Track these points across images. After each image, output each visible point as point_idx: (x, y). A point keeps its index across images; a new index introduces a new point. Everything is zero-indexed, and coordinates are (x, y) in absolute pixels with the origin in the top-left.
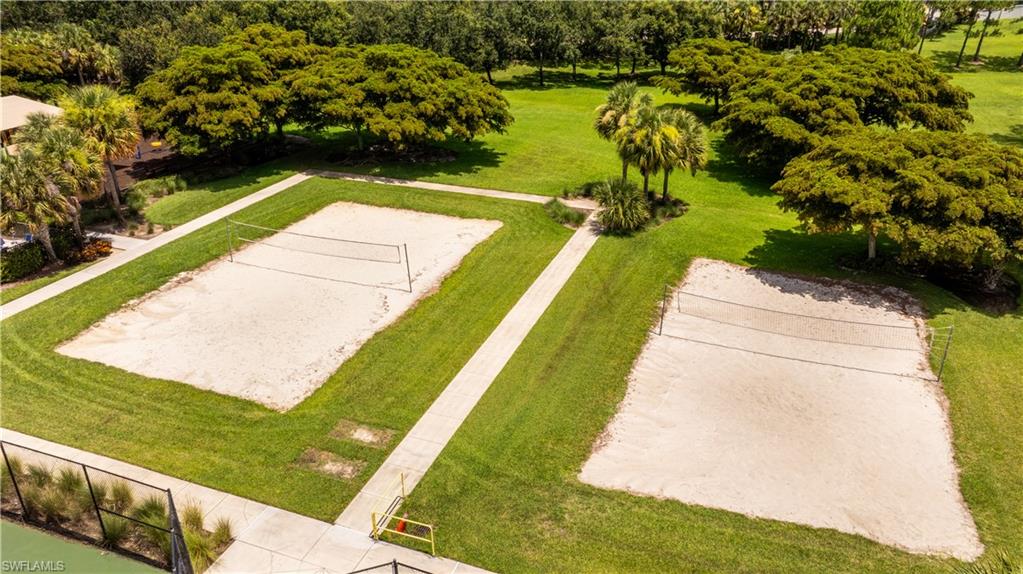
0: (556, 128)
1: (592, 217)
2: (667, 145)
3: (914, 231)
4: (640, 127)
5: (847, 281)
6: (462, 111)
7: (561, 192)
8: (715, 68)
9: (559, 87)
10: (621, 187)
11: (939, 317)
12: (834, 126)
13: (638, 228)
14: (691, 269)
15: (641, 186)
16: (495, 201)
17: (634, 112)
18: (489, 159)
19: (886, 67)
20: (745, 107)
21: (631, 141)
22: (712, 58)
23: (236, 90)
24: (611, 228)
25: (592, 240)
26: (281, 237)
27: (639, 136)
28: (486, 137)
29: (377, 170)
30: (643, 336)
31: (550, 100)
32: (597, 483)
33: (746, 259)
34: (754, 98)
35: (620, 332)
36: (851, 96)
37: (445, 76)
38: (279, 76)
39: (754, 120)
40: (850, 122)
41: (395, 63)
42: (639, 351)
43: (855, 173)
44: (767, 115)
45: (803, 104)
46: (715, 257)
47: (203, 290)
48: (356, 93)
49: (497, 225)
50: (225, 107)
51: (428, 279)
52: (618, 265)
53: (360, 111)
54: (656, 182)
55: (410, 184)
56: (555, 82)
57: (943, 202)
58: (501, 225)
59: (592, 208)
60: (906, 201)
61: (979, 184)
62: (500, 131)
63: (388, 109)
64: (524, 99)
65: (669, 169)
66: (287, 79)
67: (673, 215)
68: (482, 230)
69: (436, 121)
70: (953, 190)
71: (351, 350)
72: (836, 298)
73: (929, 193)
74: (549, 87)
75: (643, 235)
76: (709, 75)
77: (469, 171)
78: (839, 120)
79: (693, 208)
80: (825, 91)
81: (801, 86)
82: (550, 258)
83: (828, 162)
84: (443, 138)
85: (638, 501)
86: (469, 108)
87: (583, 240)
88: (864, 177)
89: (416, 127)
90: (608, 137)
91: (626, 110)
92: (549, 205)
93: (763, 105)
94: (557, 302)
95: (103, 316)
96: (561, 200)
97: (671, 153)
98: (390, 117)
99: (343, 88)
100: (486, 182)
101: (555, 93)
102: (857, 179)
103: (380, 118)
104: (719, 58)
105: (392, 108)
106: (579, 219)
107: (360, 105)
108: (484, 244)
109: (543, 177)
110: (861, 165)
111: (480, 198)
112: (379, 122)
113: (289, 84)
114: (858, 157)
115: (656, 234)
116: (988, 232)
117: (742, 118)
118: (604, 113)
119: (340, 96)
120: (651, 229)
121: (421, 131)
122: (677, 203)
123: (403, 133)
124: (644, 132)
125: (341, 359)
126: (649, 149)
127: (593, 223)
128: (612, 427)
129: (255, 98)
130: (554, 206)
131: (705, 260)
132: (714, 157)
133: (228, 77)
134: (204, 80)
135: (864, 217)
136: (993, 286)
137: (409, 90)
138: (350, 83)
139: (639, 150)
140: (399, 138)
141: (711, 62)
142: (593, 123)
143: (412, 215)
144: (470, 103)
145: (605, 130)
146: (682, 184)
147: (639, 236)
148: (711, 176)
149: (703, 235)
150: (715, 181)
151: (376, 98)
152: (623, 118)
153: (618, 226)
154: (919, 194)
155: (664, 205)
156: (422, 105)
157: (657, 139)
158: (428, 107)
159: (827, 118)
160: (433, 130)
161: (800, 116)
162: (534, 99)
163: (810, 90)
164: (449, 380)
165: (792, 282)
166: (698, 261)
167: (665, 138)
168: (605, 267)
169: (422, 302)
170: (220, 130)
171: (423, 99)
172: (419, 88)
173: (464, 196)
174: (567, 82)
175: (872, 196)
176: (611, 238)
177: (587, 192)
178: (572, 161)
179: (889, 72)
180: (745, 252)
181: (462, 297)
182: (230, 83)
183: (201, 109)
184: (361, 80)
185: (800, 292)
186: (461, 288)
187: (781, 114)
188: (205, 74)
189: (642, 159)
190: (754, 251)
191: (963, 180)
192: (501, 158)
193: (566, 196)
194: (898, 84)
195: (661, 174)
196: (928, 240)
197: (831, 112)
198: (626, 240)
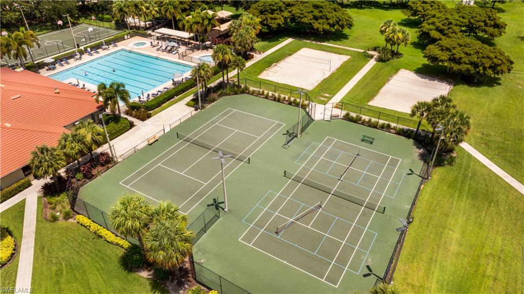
0: (366, 27)
1: (375, 57)
2: (398, 38)
3: (453, 65)
4: (391, 33)
5: (439, 77)
6: (340, 23)
7: (367, 49)
8: (423, 9)
9: (368, 8)
10: (384, 49)
11: (457, 86)
12: (451, 35)
13: (388, 60)
14: (400, 71)
15: (390, 49)
16: (348, 50)
17: (391, 28)
18: (345, 37)
19: (475, 15)
20: (426, 26)
21: (388, 37)
22: (423, 5)
23: (278, 14)
24: (380, 60)
25: (375, 62)
26: (295, 55)
27: (391, 36)
28: (346, 31)
29: (312, 39)
30: (384, 84)
31: (364, 14)
32: (371, 105)
33: (415, 70)
34: (429, 24)
35: (379, 83)
36: (458, 25)
37: (335, 11)
38: (287, 9)
39: (427, 31)
40: (456, 34)
41: (322, 7)
42: (383, 87)
43: (442, 50)
44: (431, 30)
45: (442, 27)
46: (406, 69)
47: (281, 68)
48: (310, 16)
49: (349, 57)
50: (275, 19)
51: (334, 69)
52: (381, 69)
53: (312, 22)
54: (395, 48)
55: (323, 44)
56: (366, 5)
57: (461, 58)
58: (350, 57)
59: (376, 54)
60: (452, 58)
61: (470, 55)
62: (350, 29)
63: (319, 21)
64: (355, 13)
65: (399, 45)
66: (290, 10)
67: (398, 58)
68: (345, 58)
69: (333, 25)
70: (463, 55)
71: (320, 82)
72: (434, 80)
73: (457, 56)
74: (364, 8)
75: (389, 62)
76: (420, 11)
77: (339, 41)
78: (452, 33)
79: (405, 56)
80: (450, 23)
81: (444, 22)
82: (364, 66)
83: (437, 47)
84: (334, 30)
85: (378, 108)
86: (343, 22)
87: (372, 63)
88: (444, 51)
89: (327, 27)
90: (383, 34)
91: (389, 27)
92: (363, 52)
93: (431, 27)
94: (365, 76)
95: (262, 71)
96: (367, 51)
97: (399, 41)
98: (320, 24)
99: (306, 14)
100: (345, 44)
101: (366, 11)
102: (442, 51)
103: (316, 24)
104: (425, 5)
105: (320, 21)
106: (372, 57)
107: (311, 20)
108: (346, 62)
109: (362, 44)
110: (444, 48)
111: (344, 49)
112: (316, 25)
113: (290, 12)
114: (444, 46)
115: (392, 62)
116: (469, 66)
117: (424, 30)
118: (382, 27)
119: (305, 16)
120: (391, 61)
121: (328, 28)
122: (401, 54)
123: (323, 29)
124: (392, 35)
125: (318, 83)
126: (393, 39)
127: (375, 58)
128: (375, 98)
129: (283, 16)
130: (365, 53)
131: (404, 70)
132: (416, 40)
133: (276, 10)
134: (270, 11)
135: (442, 61)
136: (476, 81)
137: (326, 16)
138: (309, 13)
139: (390, 39)
140: (322, 30)
141: (422, 7)
142: (379, 30)
143: (325, 53)
144: (343, 20)
145: (382, 32)
146: (402, 49)
147: (388, 62)
148: (413, 47)
149: (405, 64)
150: (414, 48)
151: (316, 18)
152: (388, 29)
153: (382, 59)
154: (455, 56)
155: (396, 54)
156: (329, 21)
157: (396, 37)
158: (331, 21)
159: (449, 32)
160: (331, 28)
161: (441, 31)
162: (359, 13)
163: (446, 23)
164: (342, 88)
165: (424, 76)
166: (402, 70)
167: (398, 37)
168: (377, 70)
169: (333, 74)
170: (274, 26)
171: (329, 19)
172: (329, 15)
173: (339, 48)
174: (371, 6)
175: (444, 56)
176: (380, 63)
177: (375, 49)
178: (371, 39)
179: (475, 17)
180: (415, 68)
181: (342, 73)
182: (277, 12)
183: (269, 19)
184: (312, 12)
185: (425, 78)
186: (342, 71)
187: (436, 30)
188: (271, 9)
189: (391, 42)
190: (418, 68)
191: (467, 54)
192: (349, 37)
193: (368, 50)
194: (478, 21)
195: (396, 46)
196: (456, 67)
197: (451, 30)
198: (384, 63)
